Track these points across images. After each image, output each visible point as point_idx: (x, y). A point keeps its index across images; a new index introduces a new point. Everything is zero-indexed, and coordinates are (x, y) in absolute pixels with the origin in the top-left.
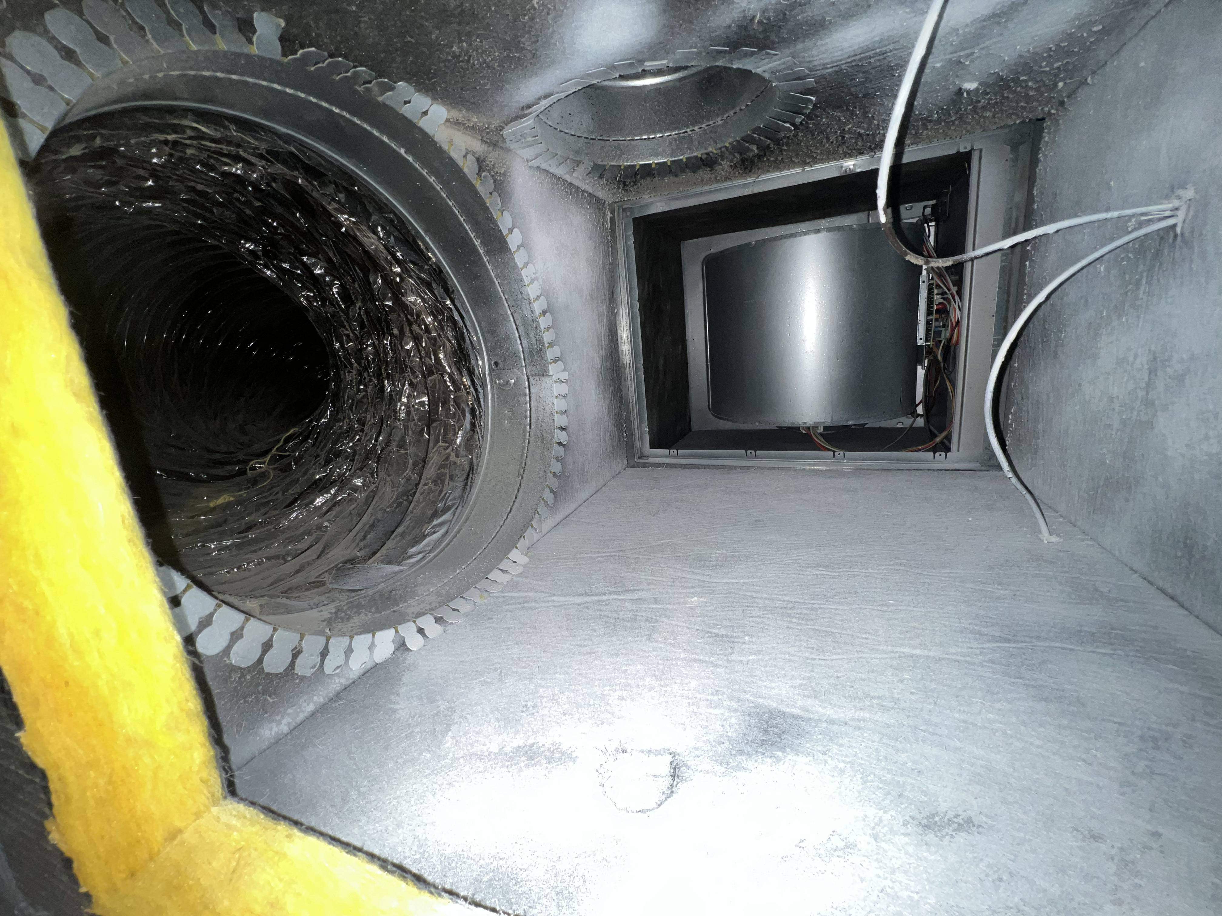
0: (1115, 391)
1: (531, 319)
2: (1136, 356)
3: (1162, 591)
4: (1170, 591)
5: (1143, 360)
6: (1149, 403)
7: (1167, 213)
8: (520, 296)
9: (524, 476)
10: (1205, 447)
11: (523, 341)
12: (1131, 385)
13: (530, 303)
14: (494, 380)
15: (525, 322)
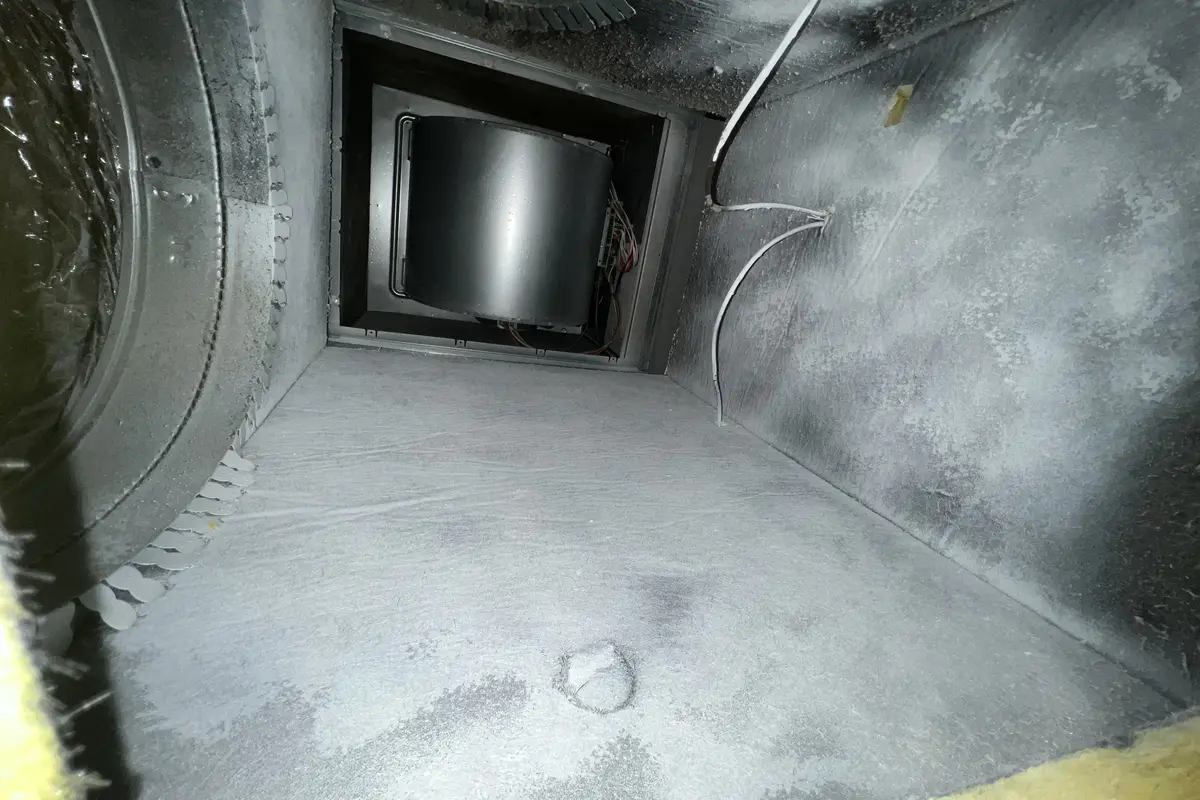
0: (766, 327)
1: (249, 112)
2: (783, 305)
3: (786, 454)
4: (791, 454)
5: (789, 309)
6: (788, 337)
7: (819, 218)
8: (235, 70)
9: (217, 345)
10: (823, 368)
11: (222, 142)
12: (777, 324)
13: (253, 88)
14: (147, 186)
15: (234, 114)
